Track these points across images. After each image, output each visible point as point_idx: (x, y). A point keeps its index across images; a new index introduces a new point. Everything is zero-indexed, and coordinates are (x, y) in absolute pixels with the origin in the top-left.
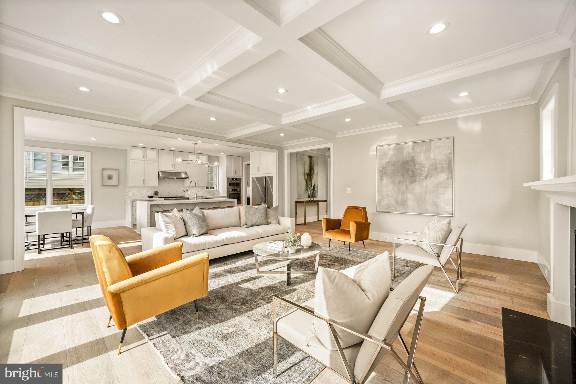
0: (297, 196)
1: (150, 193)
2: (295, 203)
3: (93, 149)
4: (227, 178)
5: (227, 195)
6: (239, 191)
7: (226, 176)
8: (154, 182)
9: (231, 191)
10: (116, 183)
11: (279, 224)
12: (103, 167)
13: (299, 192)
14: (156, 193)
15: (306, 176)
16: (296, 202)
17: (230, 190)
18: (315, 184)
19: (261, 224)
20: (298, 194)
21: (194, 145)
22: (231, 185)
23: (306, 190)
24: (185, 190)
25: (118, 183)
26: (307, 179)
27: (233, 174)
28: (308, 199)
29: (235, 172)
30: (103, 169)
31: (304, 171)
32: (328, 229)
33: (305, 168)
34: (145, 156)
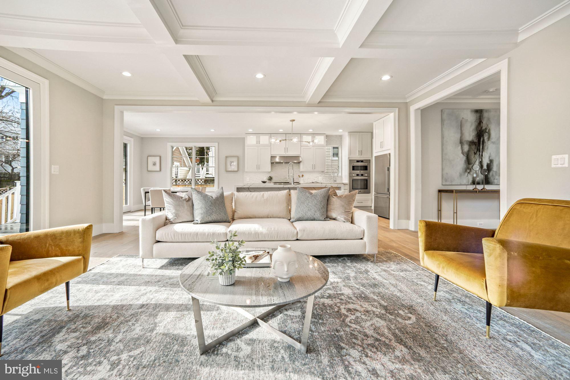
0: (442, 182)
1: (266, 178)
2: (435, 194)
3: (219, 140)
4: (350, 160)
5: (350, 182)
6: (366, 176)
7: (349, 158)
8: (268, 167)
9: (356, 177)
10: (236, 169)
11: (352, 222)
12: (227, 155)
13: (447, 174)
14: (270, 179)
15: (466, 148)
16: (440, 191)
17: (353, 175)
18: (491, 161)
19: (312, 218)
20: (444, 178)
21: (292, 122)
22: (355, 169)
23: (466, 171)
24: (301, 176)
25: (238, 169)
26: (469, 151)
27: (358, 155)
28: (471, 187)
29: (361, 152)
30: (226, 157)
31: (461, 137)
32: (429, 247)
33: (464, 132)
34: (258, 142)
